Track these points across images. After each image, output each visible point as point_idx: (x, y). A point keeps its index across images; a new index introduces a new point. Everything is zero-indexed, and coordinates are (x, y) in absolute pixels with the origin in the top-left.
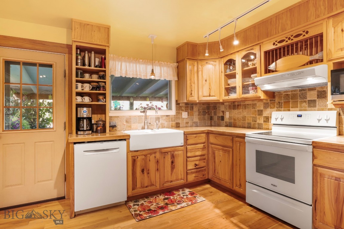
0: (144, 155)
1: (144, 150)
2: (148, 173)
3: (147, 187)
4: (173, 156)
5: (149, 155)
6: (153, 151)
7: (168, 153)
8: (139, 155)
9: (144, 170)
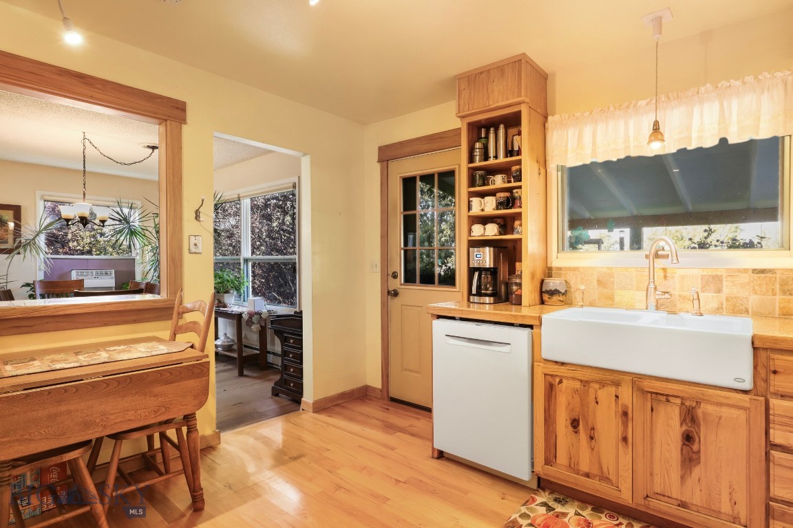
0: (581, 381)
1: (583, 366)
2: (592, 438)
3: (587, 475)
4: (690, 416)
5: (596, 386)
6: (612, 378)
7: (671, 399)
8: (567, 378)
9: (578, 425)
